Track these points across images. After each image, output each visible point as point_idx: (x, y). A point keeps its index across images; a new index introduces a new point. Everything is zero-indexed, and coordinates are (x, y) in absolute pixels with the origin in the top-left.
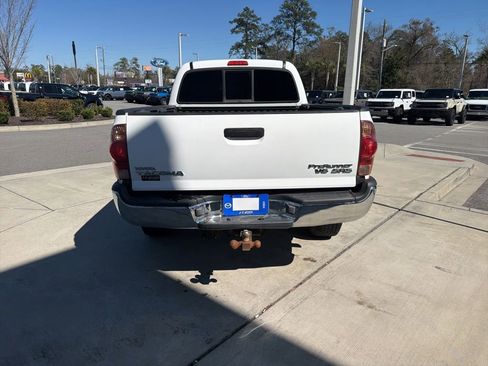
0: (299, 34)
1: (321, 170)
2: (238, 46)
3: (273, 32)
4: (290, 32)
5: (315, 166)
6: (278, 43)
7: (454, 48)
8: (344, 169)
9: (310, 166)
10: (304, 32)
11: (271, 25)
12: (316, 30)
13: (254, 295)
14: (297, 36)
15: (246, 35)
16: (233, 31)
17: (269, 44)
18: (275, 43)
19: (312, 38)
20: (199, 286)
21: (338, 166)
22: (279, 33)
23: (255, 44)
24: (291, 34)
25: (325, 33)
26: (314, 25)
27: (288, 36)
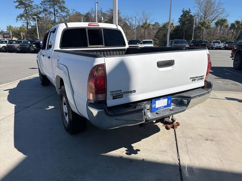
0: (57, 12)
1: (194, 80)
2: (21, 16)
3: (42, 10)
4: (52, 10)
5: (192, 78)
6: (46, 15)
7: (128, 22)
10: (59, 11)
11: (40, 5)
12: (66, 10)
14: (56, 13)
15: (26, 10)
16: (17, 7)
17: (40, 16)
18: (44, 15)
19: (64, 14)
20: (133, 156)
22: (45, 10)
23: (32, 15)
24: (53, 11)
25: (71, 12)
26: (64, 7)
27: (51, 12)
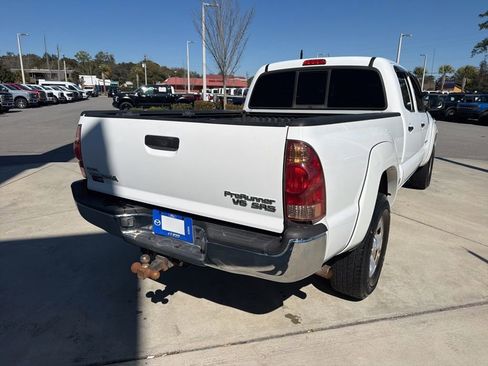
1: (240, 200)
5: (231, 195)
8: (265, 205)
9: (226, 193)
13: (179, 332)
21: (258, 200)
